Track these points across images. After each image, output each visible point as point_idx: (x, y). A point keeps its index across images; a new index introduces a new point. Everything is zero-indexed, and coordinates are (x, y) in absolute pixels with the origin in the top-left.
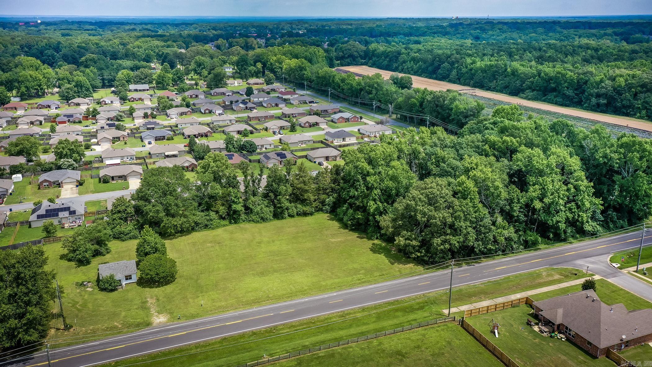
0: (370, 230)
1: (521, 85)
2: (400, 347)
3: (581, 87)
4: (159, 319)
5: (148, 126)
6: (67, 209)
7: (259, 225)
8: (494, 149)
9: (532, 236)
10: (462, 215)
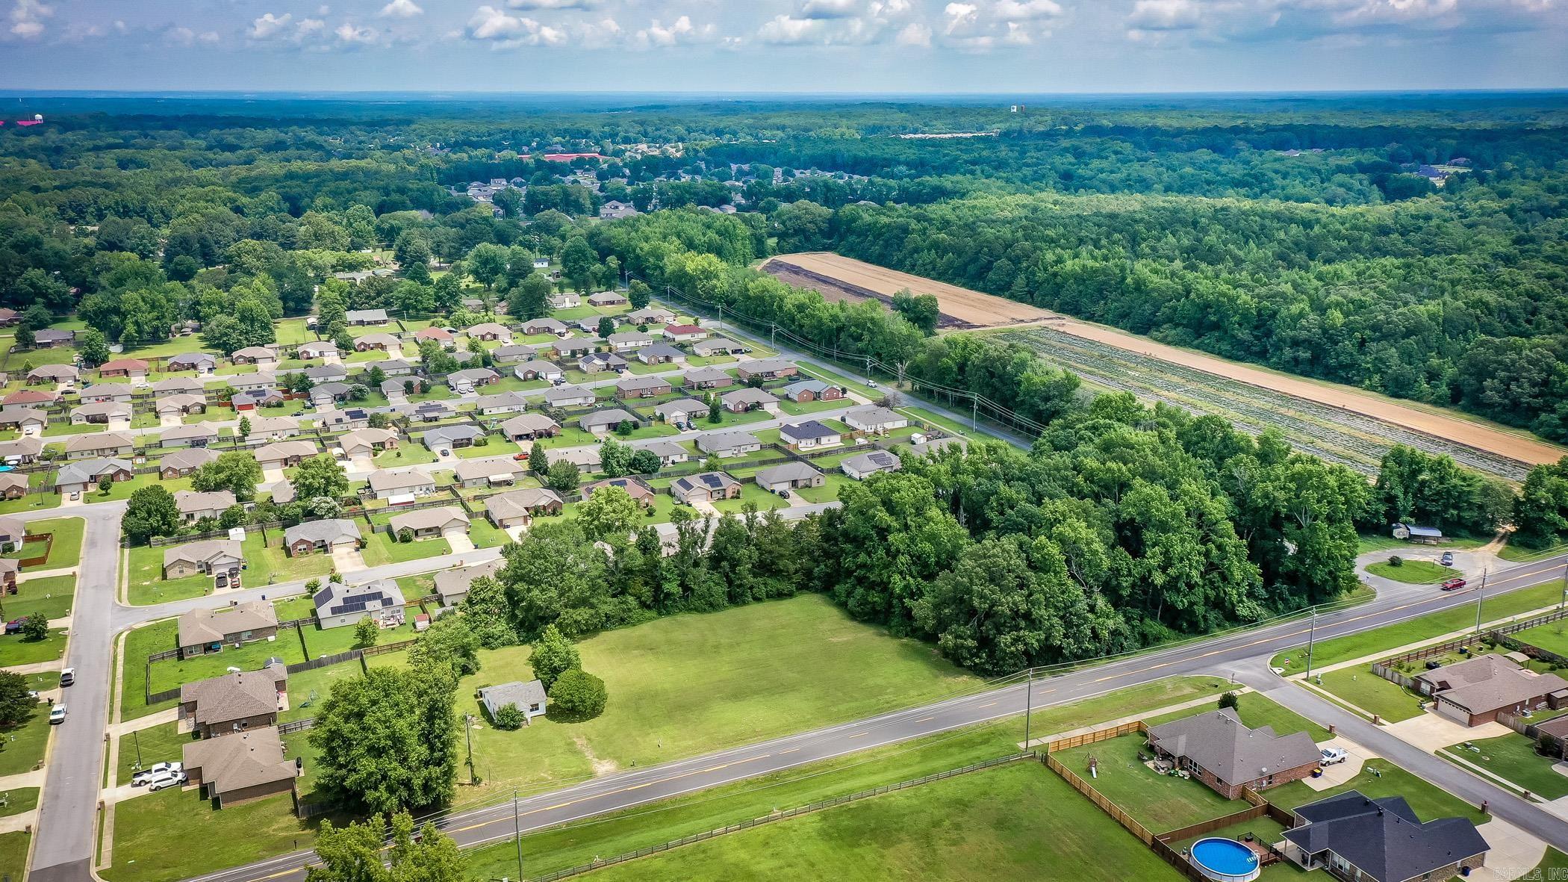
0: (895, 621)
1: (1154, 314)
2: (959, 795)
3: (1265, 325)
4: (605, 768)
5: (428, 415)
6: (378, 596)
7: (707, 617)
8: (1092, 482)
9: (1154, 627)
10: (1042, 598)
